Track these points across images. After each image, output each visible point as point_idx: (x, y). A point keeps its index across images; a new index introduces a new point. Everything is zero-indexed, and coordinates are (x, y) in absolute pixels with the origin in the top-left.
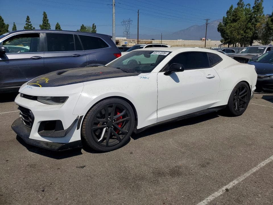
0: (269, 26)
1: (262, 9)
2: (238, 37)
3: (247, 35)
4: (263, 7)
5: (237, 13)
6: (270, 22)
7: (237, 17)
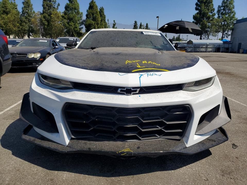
0: (43, 22)
1: (32, 6)
2: (14, 29)
3: (24, 28)
4: (32, 4)
5: (6, 5)
6: (43, 19)
7: (7, 9)
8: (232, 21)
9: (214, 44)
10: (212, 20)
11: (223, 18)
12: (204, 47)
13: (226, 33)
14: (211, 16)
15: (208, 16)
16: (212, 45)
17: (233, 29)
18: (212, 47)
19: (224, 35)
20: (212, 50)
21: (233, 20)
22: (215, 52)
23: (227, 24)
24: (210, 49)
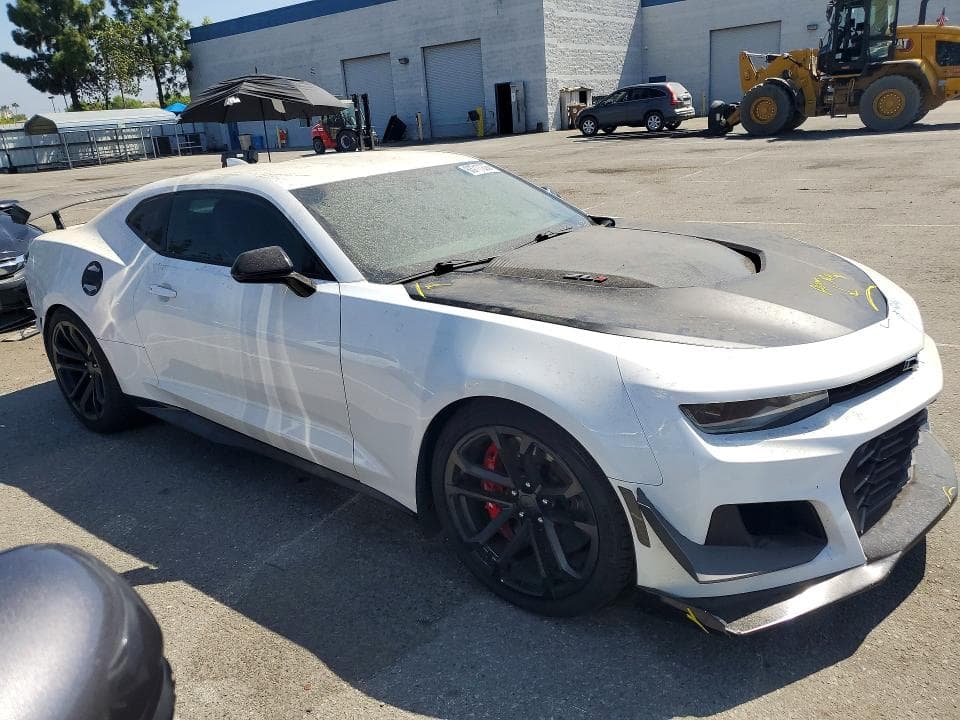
8: (174, 30)
9: (139, 126)
10: (96, 27)
11: (136, 18)
12: (104, 139)
13: (170, 80)
14: (89, 10)
15: (76, 8)
16: (133, 130)
17: (188, 65)
18: (134, 137)
19: (163, 87)
20: (141, 149)
21: (178, 29)
22: (150, 155)
23: (160, 43)
24: (134, 148)
